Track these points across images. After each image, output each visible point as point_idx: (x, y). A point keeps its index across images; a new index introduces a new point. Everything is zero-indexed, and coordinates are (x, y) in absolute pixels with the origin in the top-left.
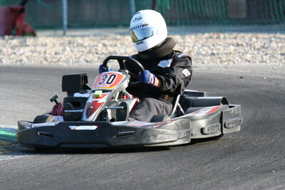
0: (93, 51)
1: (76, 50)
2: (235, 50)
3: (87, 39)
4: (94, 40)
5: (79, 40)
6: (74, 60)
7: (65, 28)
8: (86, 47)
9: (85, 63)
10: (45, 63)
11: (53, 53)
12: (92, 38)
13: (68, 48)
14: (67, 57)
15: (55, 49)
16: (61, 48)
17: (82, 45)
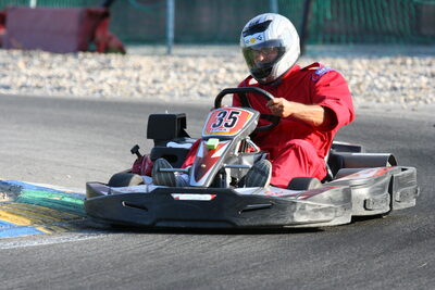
0: (212, 79)
1: (185, 76)
2: (428, 83)
3: (202, 60)
4: (212, 63)
5: (191, 62)
6: (182, 93)
7: (170, 43)
8: (200, 73)
9: (198, 97)
10: (137, 96)
11: (150, 81)
12: (211, 59)
13: (173, 74)
14: (171, 87)
15: (153, 74)
16: (163, 74)
17: (195, 70)
